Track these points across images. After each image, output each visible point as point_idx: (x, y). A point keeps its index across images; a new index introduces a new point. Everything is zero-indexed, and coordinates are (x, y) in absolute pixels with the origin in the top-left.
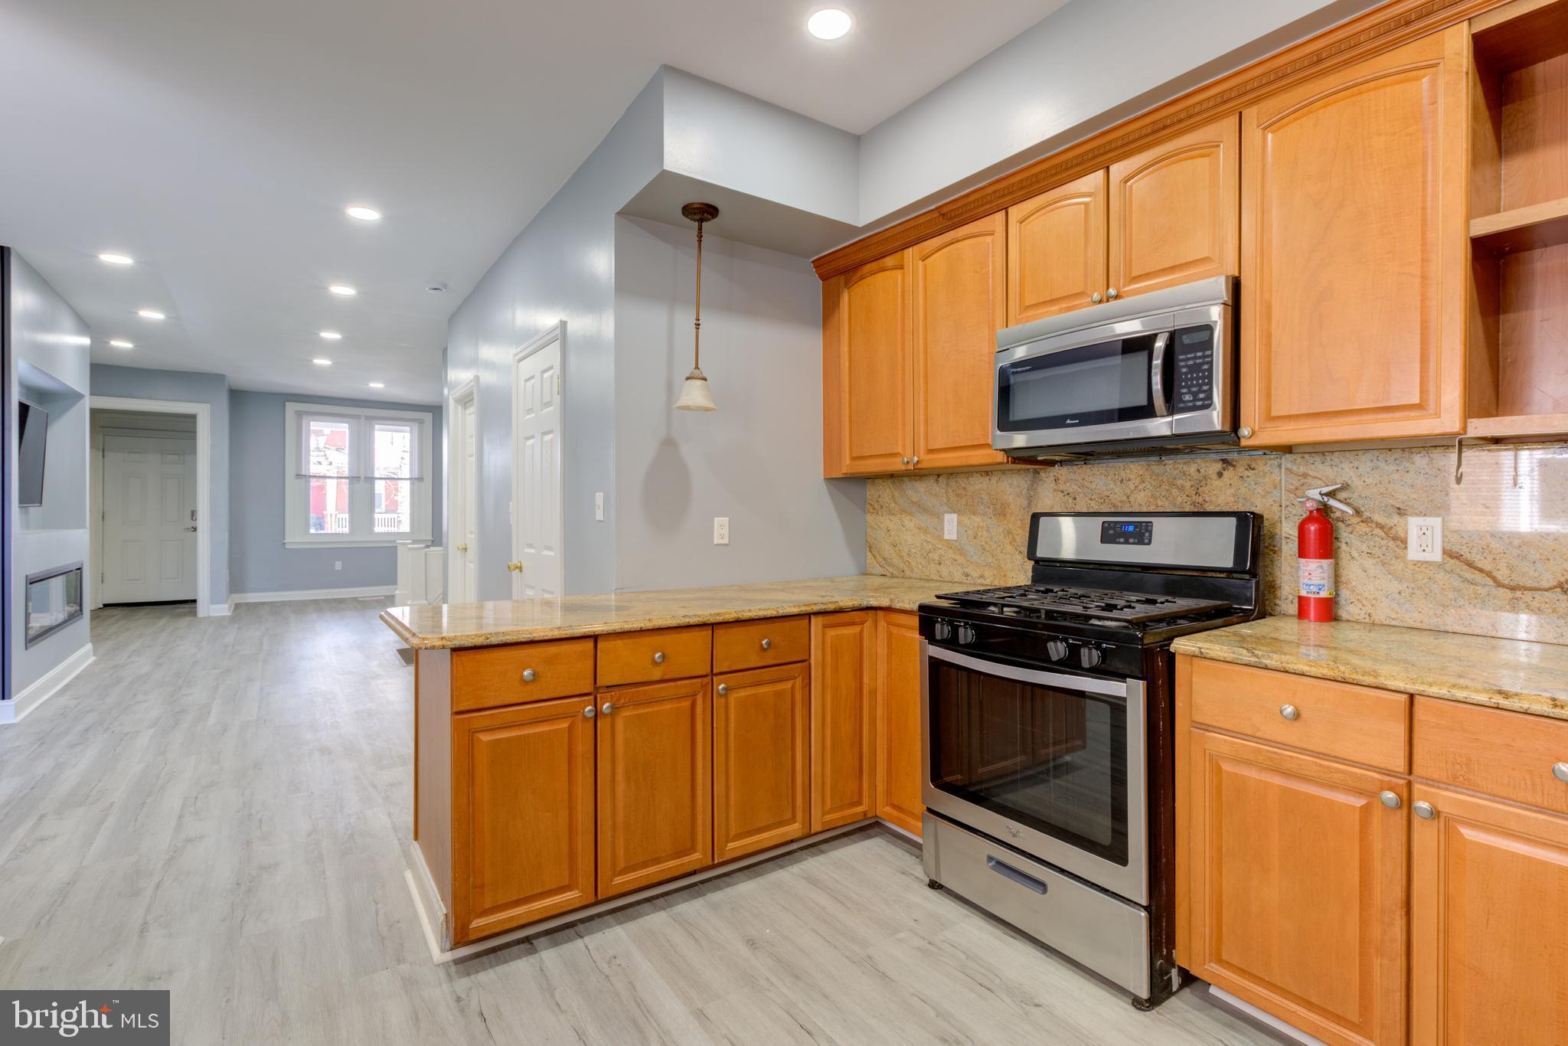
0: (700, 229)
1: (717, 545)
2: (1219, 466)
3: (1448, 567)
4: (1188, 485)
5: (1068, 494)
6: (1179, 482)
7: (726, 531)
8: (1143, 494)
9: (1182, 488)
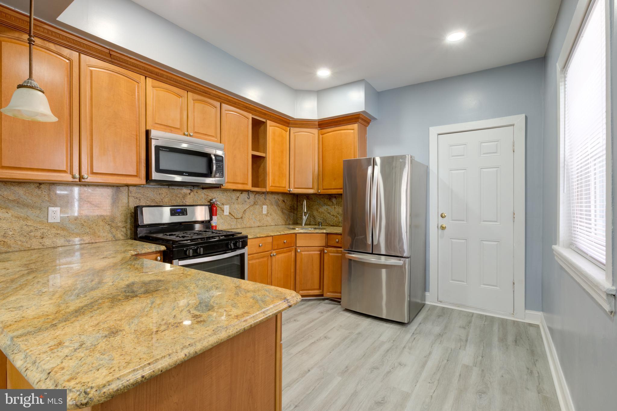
2: (189, 191)
3: (229, 216)
5: (137, 198)
6: (179, 195)
8: (167, 199)
9: (179, 197)
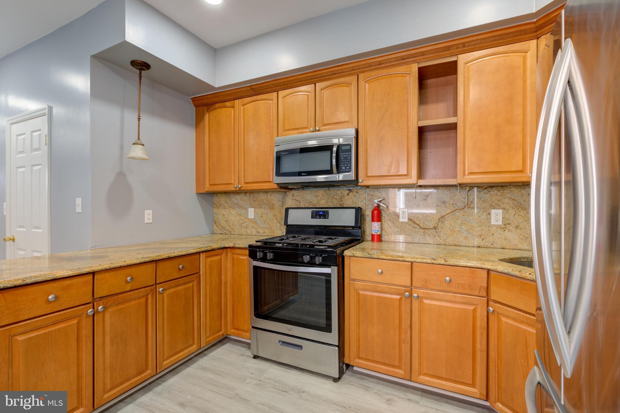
0: (140, 73)
1: (146, 223)
2: (348, 192)
3: (409, 223)
4: (338, 198)
5: (297, 201)
6: (335, 197)
7: (151, 217)
8: (323, 201)
9: (336, 199)
